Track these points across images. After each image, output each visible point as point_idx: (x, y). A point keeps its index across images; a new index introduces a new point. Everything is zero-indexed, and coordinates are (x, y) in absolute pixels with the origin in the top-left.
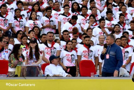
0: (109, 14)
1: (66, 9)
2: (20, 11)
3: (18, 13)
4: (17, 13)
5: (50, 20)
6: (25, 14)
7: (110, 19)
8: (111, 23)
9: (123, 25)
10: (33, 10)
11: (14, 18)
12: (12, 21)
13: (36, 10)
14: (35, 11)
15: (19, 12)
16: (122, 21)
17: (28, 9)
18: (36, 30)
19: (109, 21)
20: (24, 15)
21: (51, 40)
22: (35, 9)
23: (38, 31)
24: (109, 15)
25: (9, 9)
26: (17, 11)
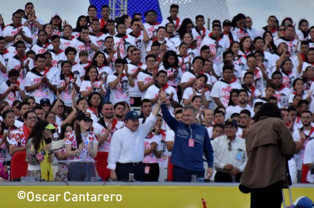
0: (226, 70)
1: (150, 61)
2: (70, 65)
3: (67, 68)
4: (65, 68)
5: (122, 80)
6: (79, 71)
7: (228, 80)
8: (230, 87)
9: (251, 90)
10: (94, 64)
11: (60, 78)
12: (56, 82)
13: (101, 64)
14: (98, 65)
15: (69, 67)
16: (248, 84)
17: (88, 62)
18: (95, 98)
19: (227, 83)
20: (77, 72)
21: (108, 116)
22: (98, 61)
23: (100, 100)
24: (226, 72)
25: (55, 62)
26: (66, 65)
